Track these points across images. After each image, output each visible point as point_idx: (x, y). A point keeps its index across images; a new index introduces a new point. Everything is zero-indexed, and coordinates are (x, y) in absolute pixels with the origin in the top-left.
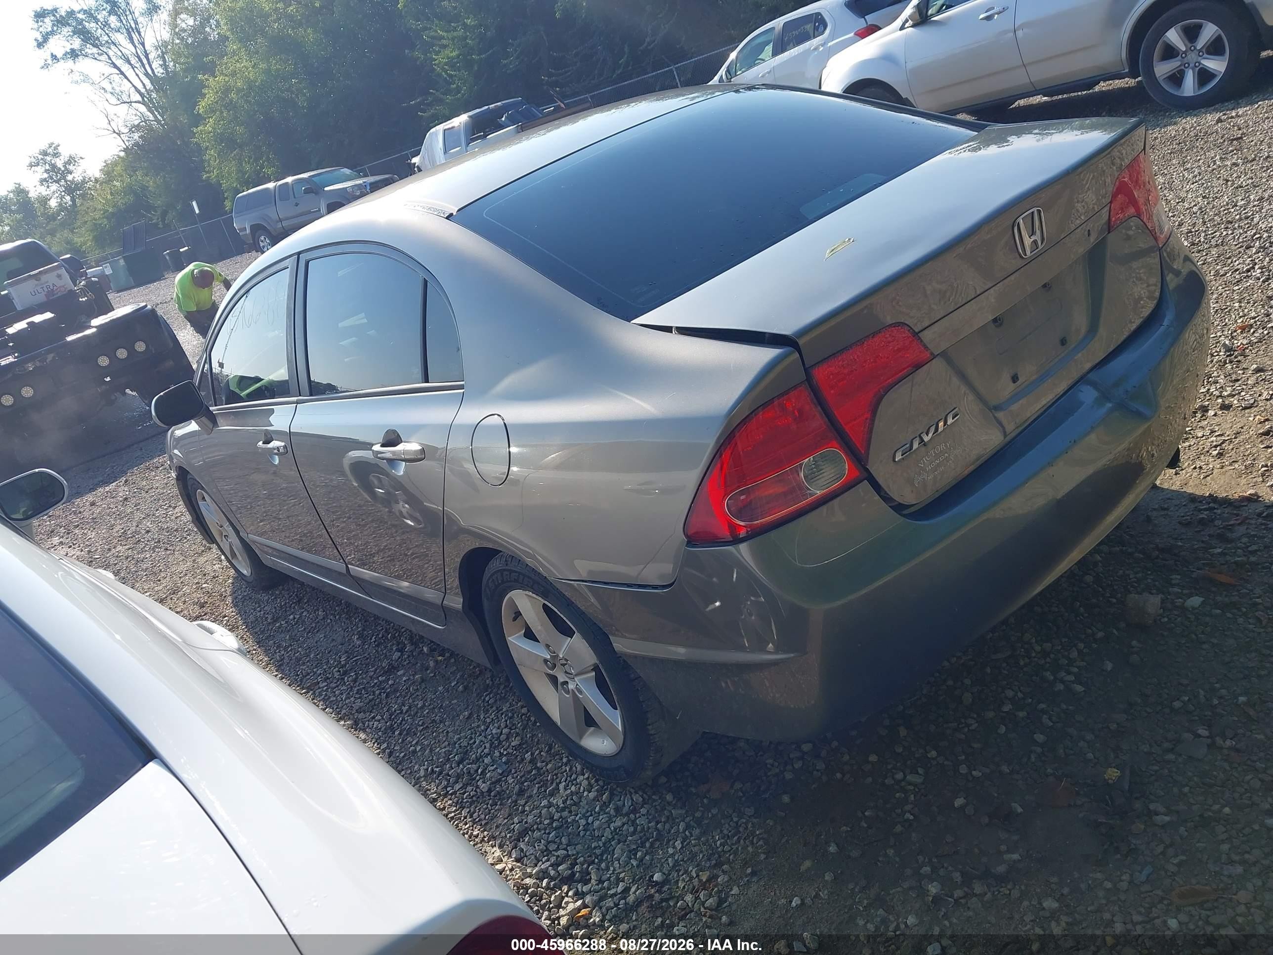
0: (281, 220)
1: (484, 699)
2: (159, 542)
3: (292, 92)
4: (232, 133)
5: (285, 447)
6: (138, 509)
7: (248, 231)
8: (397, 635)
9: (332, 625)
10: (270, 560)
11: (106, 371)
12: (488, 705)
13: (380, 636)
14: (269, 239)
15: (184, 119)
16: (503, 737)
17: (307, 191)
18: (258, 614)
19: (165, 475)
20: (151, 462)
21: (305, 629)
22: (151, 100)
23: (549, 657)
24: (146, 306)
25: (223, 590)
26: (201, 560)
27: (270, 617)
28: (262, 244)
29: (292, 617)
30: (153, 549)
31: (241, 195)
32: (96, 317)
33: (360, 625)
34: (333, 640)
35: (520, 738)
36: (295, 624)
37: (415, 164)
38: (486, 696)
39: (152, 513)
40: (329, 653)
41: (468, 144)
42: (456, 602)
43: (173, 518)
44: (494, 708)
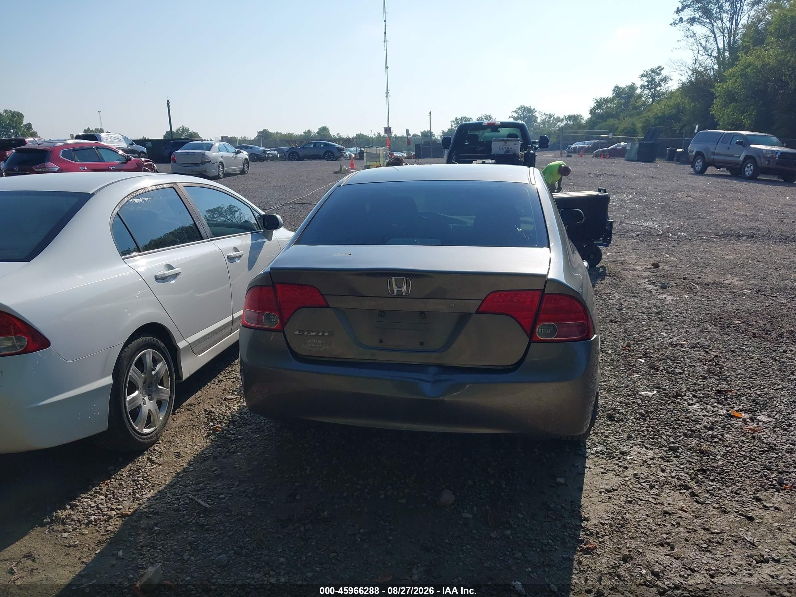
0: (714, 154)
14: (702, 163)
17: (738, 143)
28: (697, 164)
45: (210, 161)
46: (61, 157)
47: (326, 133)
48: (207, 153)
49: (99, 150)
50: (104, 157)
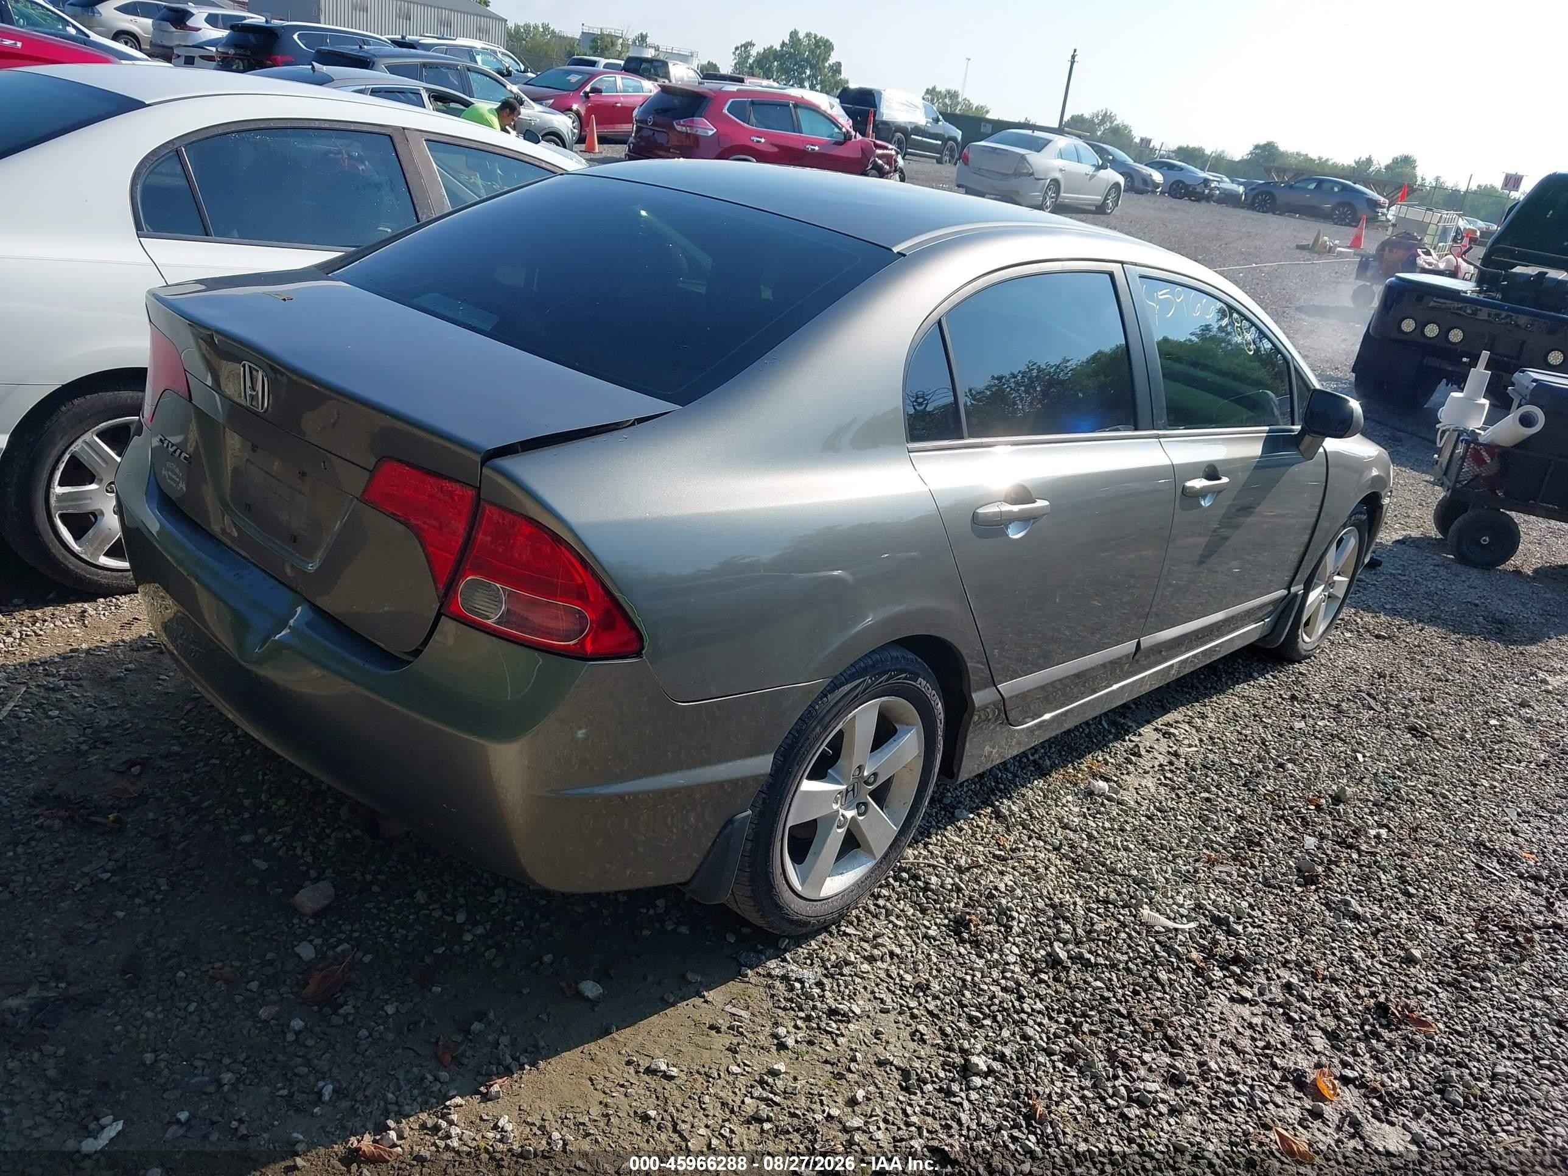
45: (1032, 174)
46: (725, 111)
47: (1407, 170)
48: (1033, 157)
49: (799, 111)
50: (804, 125)
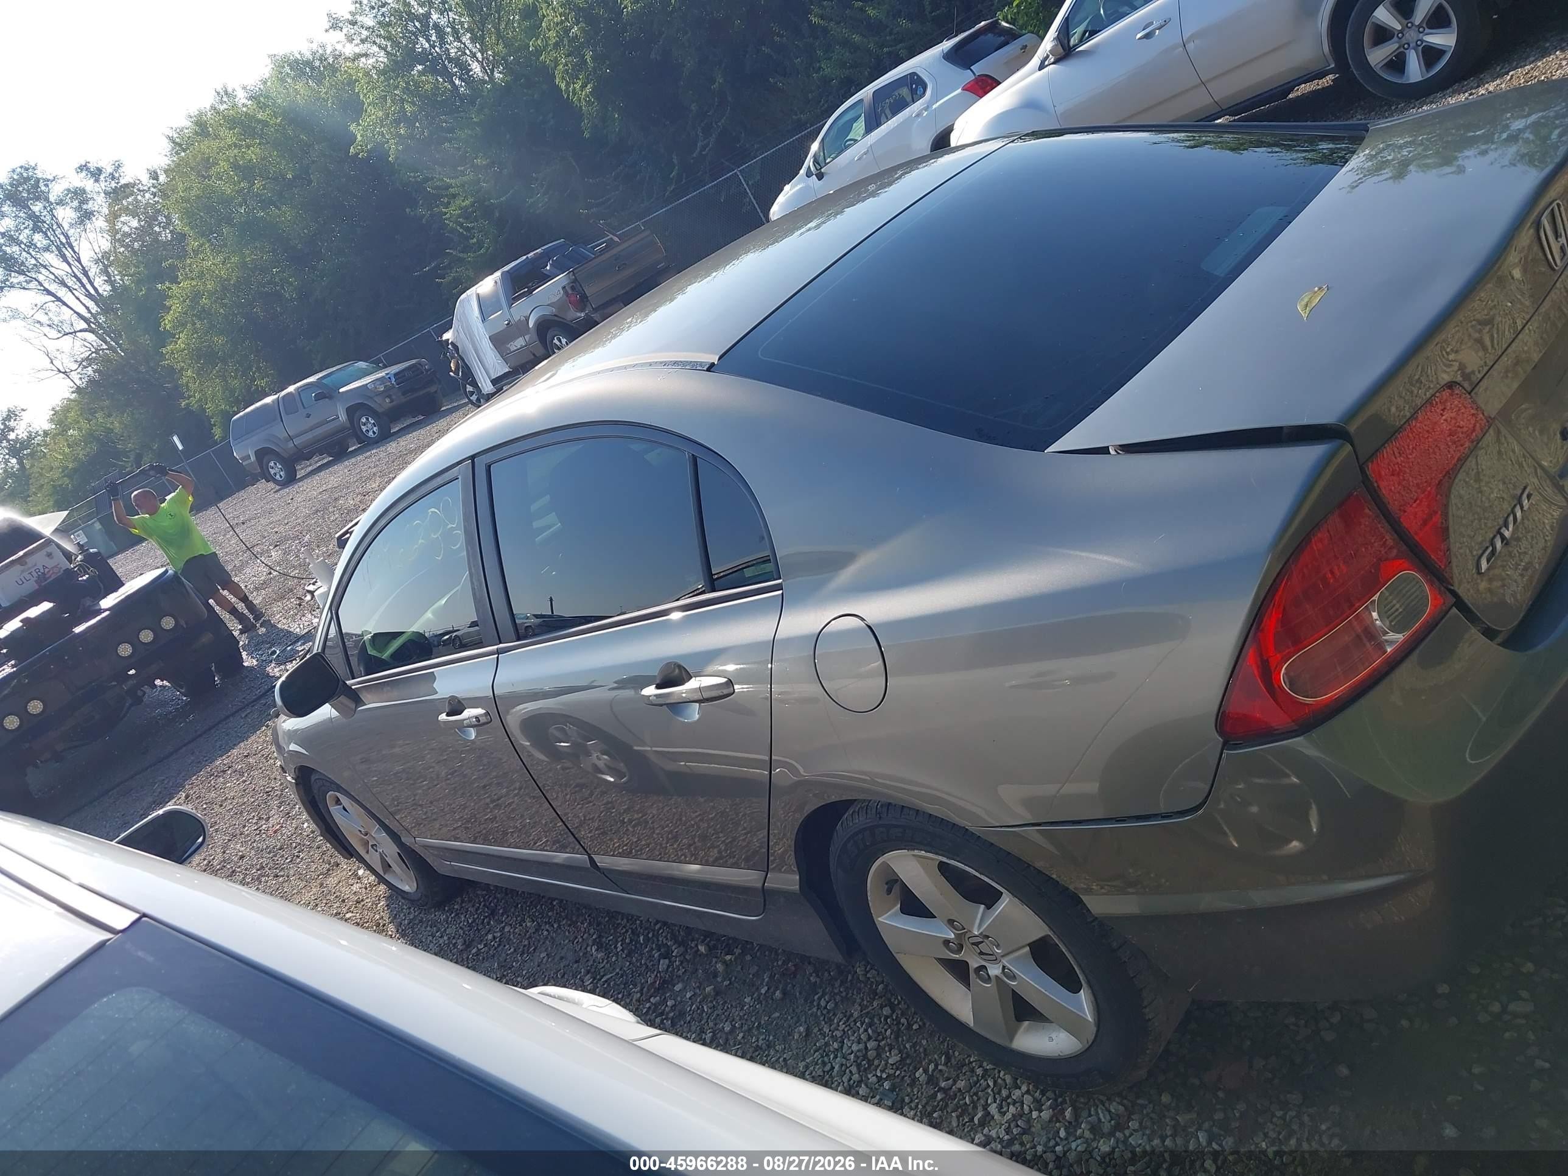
0: (291, 438)
1: (819, 1004)
2: (262, 868)
3: (276, 284)
4: (210, 346)
5: (487, 713)
6: (217, 831)
7: (253, 458)
8: (650, 935)
9: (552, 938)
10: (446, 867)
11: (129, 662)
12: (828, 1012)
13: (627, 941)
14: (281, 463)
15: (146, 340)
16: (872, 1054)
17: (319, 397)
18: (441, 941)
19: (238, 780)
20: (213, 765)
21: (515, 950)
22: (100, 326)
23: (953, 936)
24: (166, 571)
25: (377, 917)
26: (331, 881)
27: (460, 942)
28: (272, 472)
29: (490, 937)
30: (258, 878)
31: (235, 418)
32: (104, 597)
33: (592, 931)
34: (562, 958)
35: (896, 1051)
36: (499, 945)
37: (448, 340)
38: (820, 999)
39: (238, 832)
40: (563, 977)
41: (510, 306)
42: (788, 880)
43: (271, 832)
44: (840, 1015)
